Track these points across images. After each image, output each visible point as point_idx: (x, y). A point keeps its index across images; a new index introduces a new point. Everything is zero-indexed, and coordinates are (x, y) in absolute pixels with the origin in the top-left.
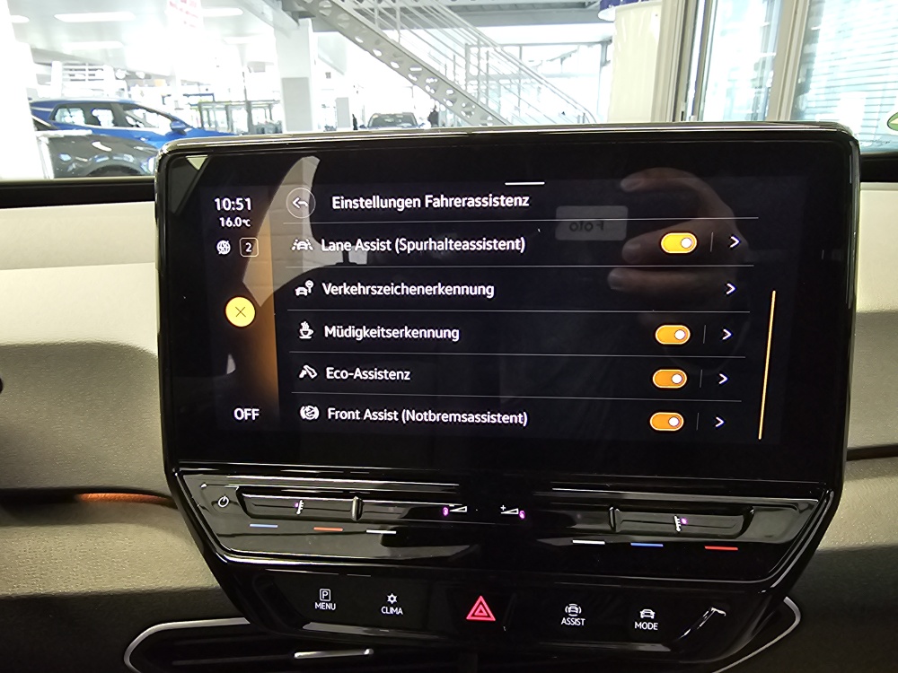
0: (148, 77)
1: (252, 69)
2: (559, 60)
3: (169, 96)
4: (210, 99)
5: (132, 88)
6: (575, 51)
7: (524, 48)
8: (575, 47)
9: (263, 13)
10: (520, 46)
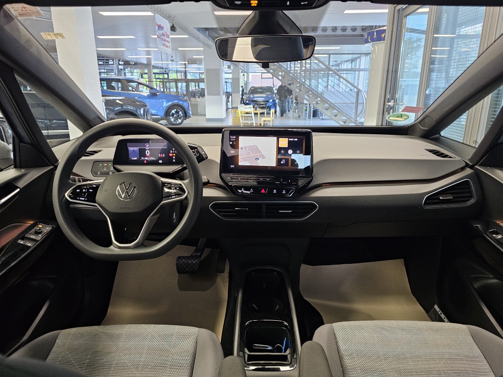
0: (136, 64)
1: (190, 62)
2: (350, 61)
3: (146, 73)
4: (166, 76)
5: (126, 70)
6: (358, 57)
7: (331, 56)
8: (359, 55)
9: (199, 38)
10: (330, 54)
